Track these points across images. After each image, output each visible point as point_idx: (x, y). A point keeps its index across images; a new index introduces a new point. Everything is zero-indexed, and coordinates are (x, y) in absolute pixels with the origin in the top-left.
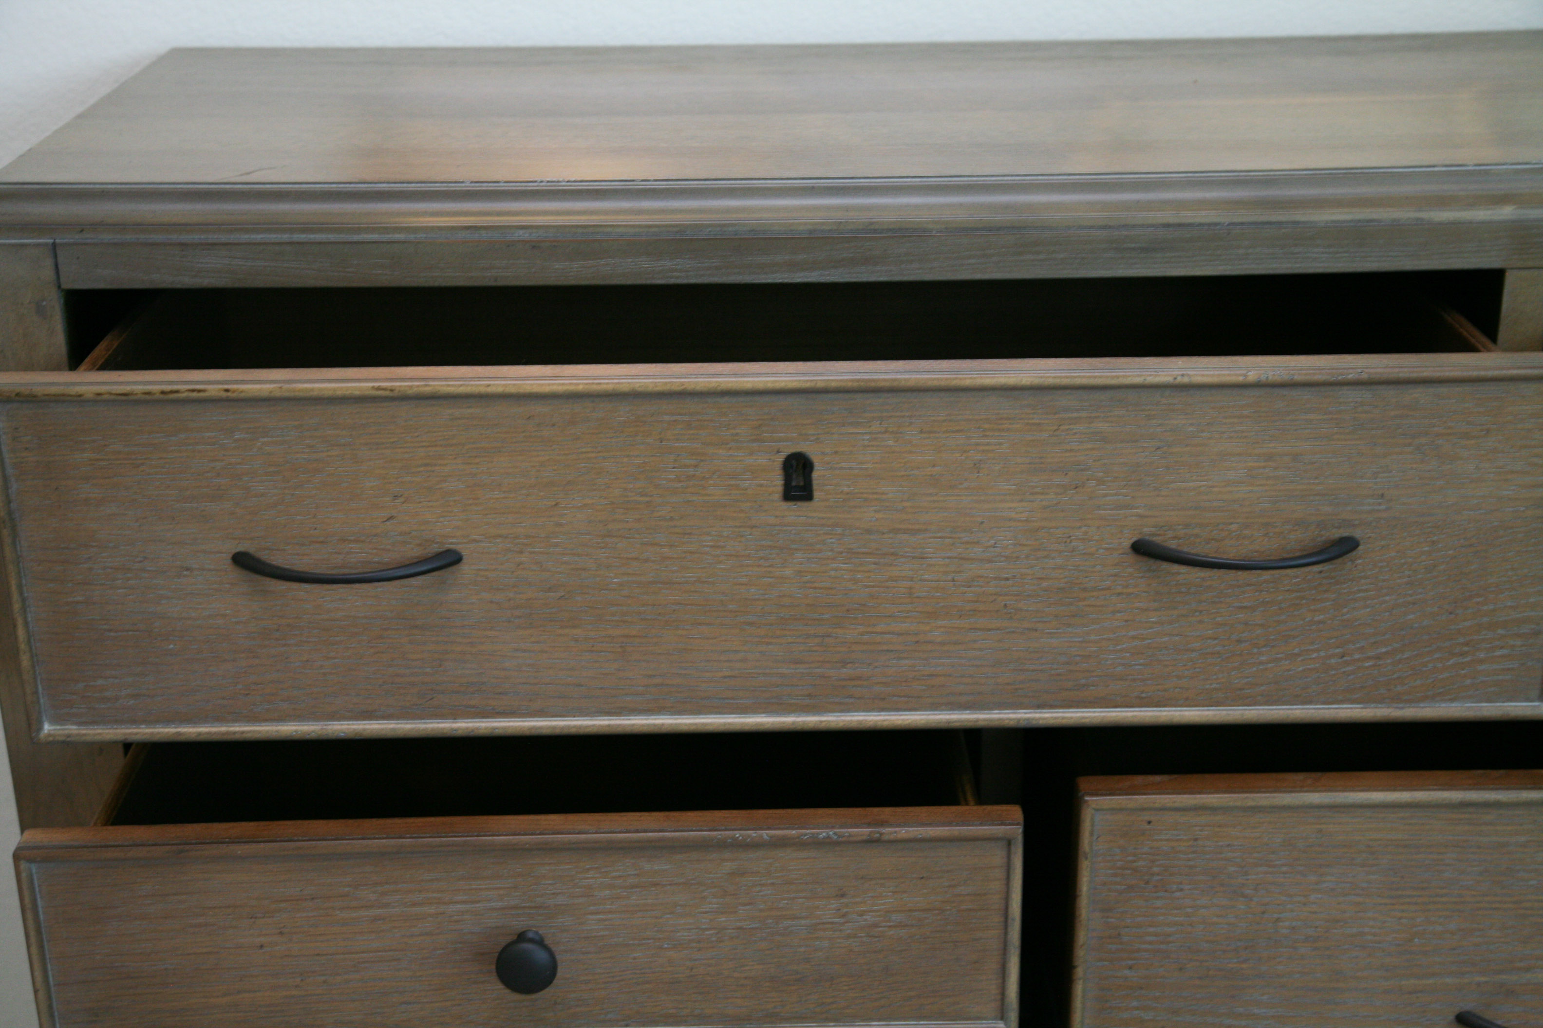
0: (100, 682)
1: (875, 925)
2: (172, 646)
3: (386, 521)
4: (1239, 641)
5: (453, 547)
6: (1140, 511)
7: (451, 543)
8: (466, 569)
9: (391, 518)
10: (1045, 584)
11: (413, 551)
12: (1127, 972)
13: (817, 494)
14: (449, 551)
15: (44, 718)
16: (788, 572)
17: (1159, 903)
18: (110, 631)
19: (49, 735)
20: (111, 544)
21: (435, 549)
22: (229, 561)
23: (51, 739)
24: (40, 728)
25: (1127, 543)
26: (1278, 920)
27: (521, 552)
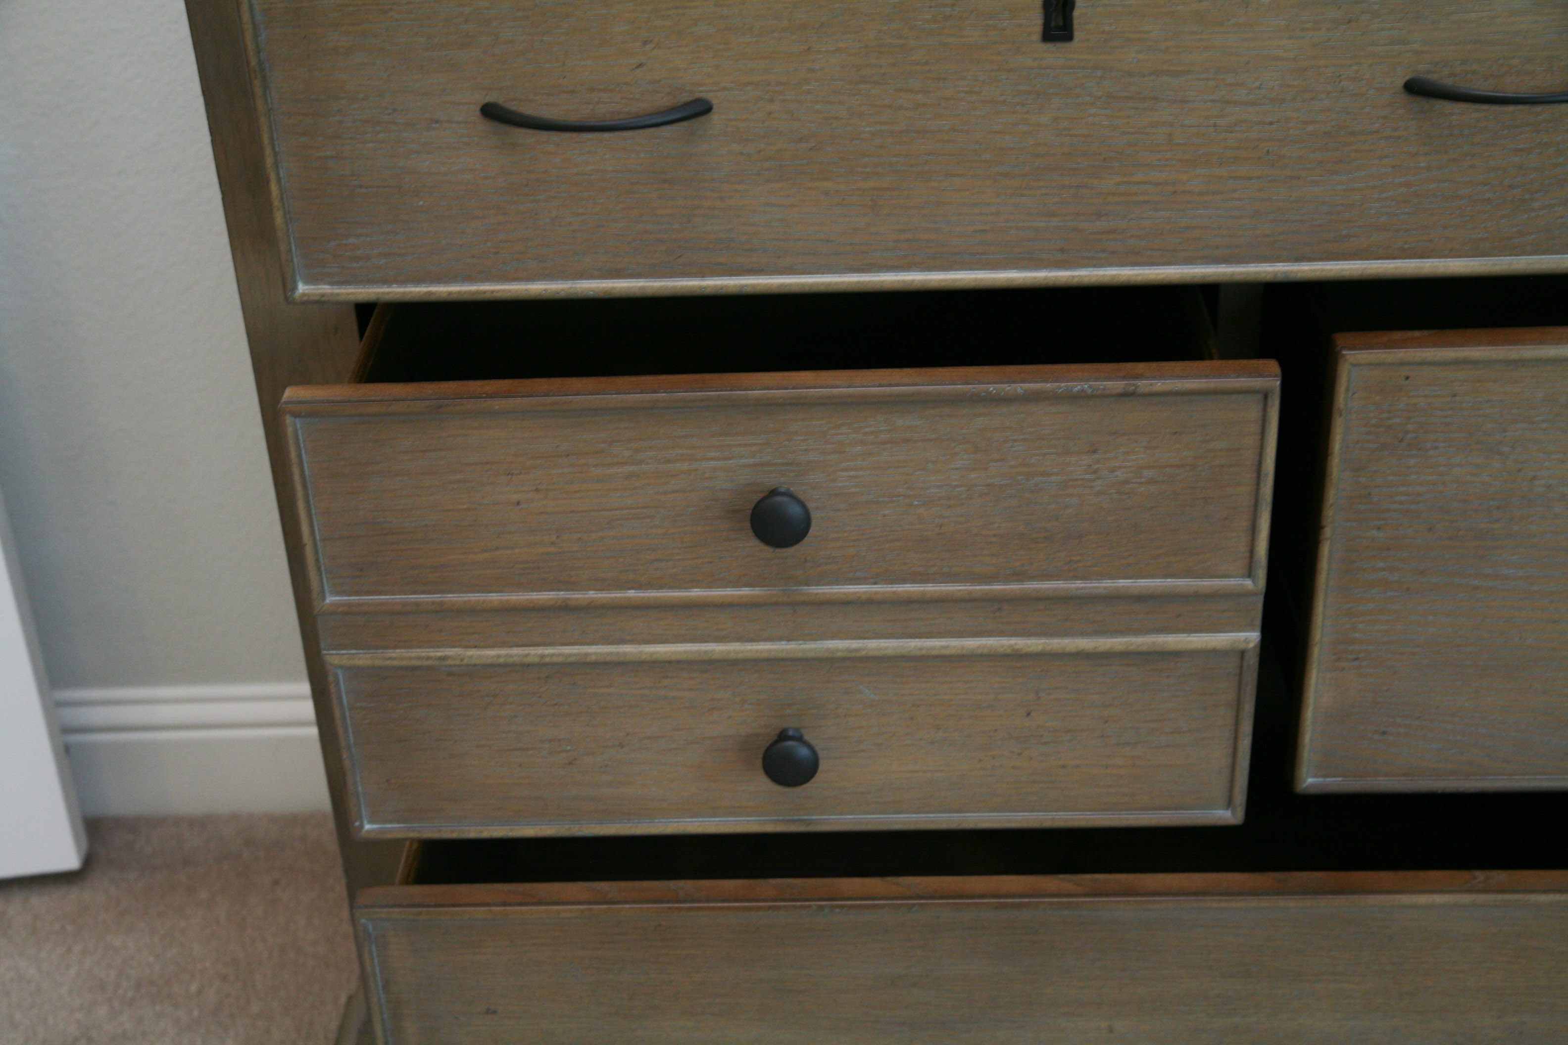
0: (352, 240)
1: (1126, 482)
2: (421, 203)
3: (636, 68)
4: (1511, 187)
5: (703, 95)
6: (1416, 46)
7: (701, 92)
8: (715, 118)
9: (640, 65)
10: (1310, 128)
11: (663, 101)
12: (1375, 533)
13: (1077, 34)
14: (699, 101)
15: (298, 278)
16: (1045, 119)
17: (1412, 462)
18: (361, 187)
19: (304, 294)
20: (361, 96)
21: (685, 97)
22: (478, 113)
23: (306, 298)
24: (295, 288)
25: (1400, 82)
26: (1534, 478)
27: (772, 101)
